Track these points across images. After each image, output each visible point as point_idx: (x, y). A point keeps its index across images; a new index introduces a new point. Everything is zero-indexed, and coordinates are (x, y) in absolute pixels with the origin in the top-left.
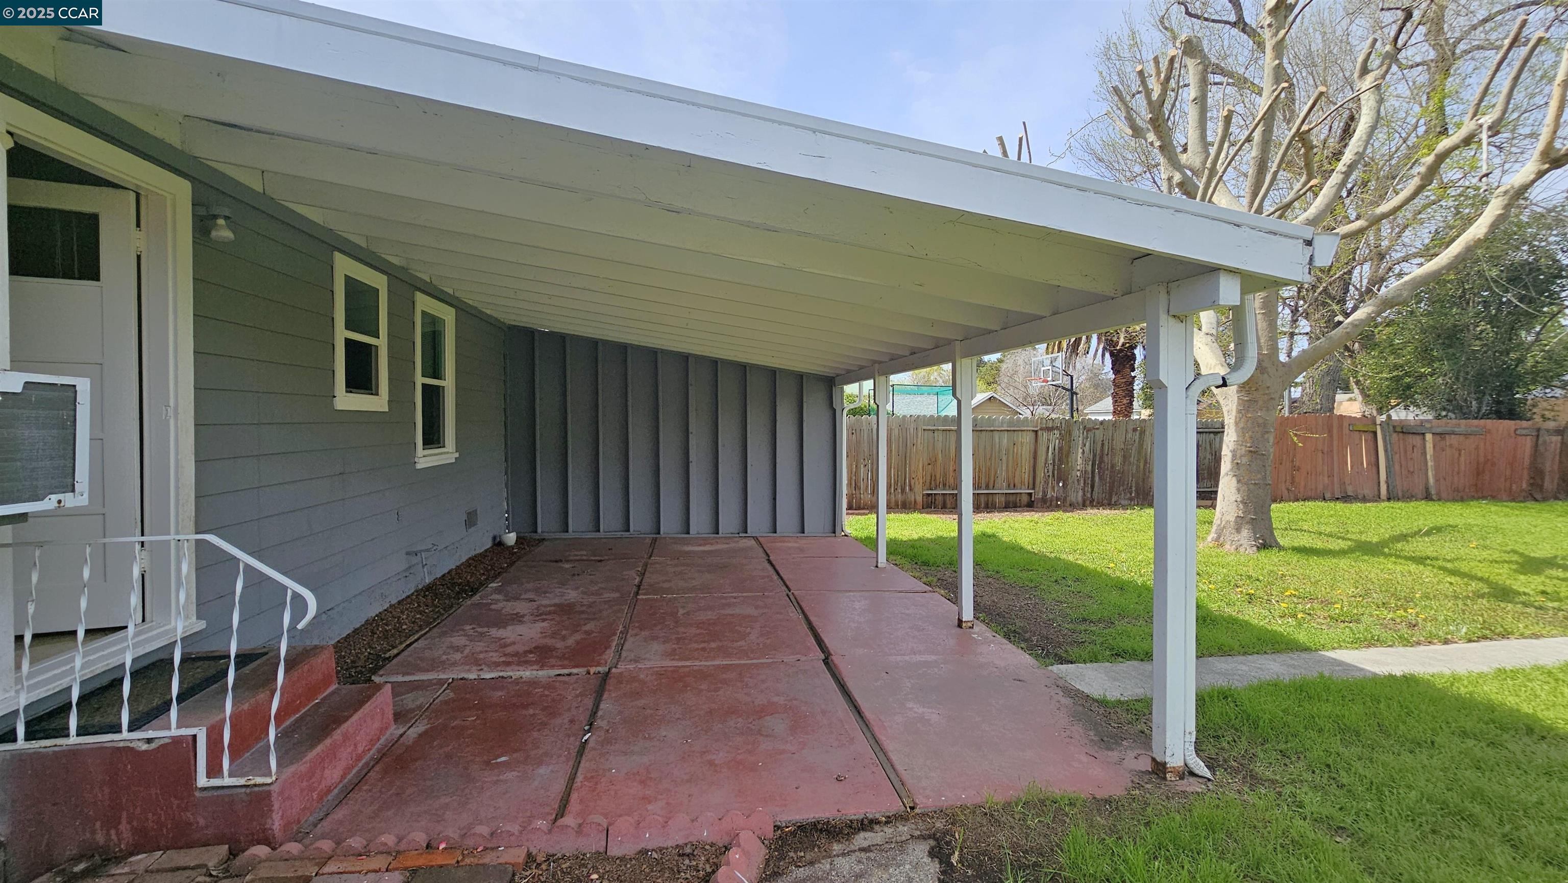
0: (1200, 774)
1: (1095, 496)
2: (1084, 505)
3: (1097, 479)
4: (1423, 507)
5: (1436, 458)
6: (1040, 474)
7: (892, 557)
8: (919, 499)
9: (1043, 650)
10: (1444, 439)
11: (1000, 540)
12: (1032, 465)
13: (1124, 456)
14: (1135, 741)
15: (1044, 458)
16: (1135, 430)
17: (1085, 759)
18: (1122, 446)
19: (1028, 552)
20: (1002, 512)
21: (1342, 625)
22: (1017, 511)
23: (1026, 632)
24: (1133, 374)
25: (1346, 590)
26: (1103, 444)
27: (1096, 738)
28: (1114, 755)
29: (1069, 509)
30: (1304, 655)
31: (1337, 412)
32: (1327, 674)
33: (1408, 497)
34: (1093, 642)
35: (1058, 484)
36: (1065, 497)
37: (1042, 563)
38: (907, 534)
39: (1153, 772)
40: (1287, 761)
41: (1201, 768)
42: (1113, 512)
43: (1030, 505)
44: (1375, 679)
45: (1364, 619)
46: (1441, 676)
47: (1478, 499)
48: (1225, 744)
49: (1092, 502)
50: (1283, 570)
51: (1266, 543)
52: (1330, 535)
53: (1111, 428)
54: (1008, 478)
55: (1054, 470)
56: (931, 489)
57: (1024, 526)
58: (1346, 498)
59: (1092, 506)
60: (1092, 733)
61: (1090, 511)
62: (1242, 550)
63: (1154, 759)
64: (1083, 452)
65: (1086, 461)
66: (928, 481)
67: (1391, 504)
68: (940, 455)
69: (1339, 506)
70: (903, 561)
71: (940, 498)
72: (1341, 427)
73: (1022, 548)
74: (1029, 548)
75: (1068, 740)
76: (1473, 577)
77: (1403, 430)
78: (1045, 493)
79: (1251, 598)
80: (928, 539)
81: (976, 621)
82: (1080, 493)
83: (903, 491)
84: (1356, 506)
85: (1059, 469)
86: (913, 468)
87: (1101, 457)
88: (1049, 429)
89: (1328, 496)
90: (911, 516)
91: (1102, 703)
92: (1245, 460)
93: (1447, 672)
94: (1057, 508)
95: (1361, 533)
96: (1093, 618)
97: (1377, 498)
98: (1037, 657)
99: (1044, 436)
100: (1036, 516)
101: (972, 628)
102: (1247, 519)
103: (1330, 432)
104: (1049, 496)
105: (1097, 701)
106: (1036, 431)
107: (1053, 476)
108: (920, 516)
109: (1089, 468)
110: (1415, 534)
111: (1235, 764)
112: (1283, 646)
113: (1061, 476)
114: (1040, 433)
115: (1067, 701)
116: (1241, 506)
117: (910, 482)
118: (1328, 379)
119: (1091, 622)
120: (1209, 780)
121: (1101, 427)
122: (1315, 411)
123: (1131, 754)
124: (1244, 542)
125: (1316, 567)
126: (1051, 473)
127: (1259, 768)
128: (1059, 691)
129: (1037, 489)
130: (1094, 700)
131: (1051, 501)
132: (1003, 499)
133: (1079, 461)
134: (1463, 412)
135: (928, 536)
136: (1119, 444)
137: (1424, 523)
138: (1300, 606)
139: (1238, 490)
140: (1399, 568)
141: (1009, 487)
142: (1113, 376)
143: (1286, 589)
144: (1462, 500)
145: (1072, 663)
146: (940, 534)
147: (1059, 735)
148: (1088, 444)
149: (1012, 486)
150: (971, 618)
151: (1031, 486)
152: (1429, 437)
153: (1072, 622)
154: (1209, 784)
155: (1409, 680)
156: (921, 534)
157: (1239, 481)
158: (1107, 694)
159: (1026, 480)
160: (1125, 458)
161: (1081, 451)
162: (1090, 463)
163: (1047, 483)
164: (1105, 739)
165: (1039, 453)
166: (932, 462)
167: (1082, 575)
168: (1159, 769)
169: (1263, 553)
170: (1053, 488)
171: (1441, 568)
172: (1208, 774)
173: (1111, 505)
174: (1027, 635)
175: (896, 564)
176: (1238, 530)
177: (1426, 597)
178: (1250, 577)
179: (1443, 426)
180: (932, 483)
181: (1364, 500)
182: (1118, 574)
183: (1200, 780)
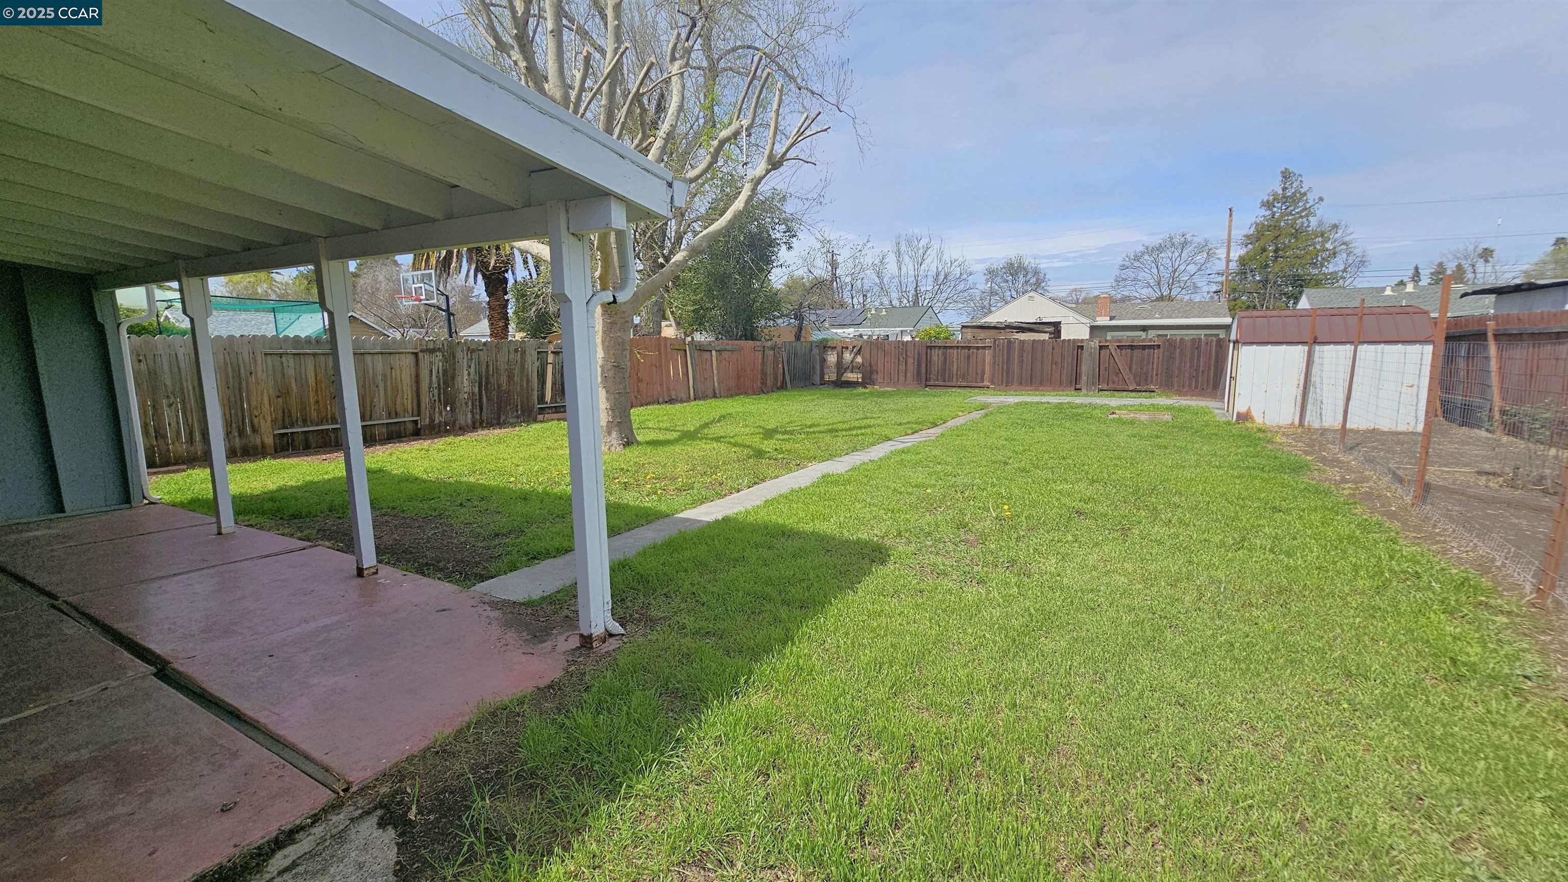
0: (617, 633)
1: (484, 418)
2: (474, 427)
3: (484, 399)
4: (713, 402)
5: (718, 368)
6: (425, 399)
7: (241, 517)
8: (269, 441)
9: (461, 574)
10: (721, 354)
11: (389, 473)
12: (414, 388)
13: (509, 377)
14: (562, 627)
15: (427, 382)
16: (516, 351)
17: (524, 658)
18: (506, 367)
19: (425, 481)
20: (385, 444)
21: (685, 493)
22: (402, 442)
23: (439, 562)
24: (506, 297)
25: (682, 468)
26: (487, 366)
27: (530, 637)
28: (548, 645)
29: (459, 433)
30: (667, 520)
31: (663, 335)
32: (683, 530)
33: (704, 397)
34: (509, 553)
35: (445, 408)
36: (454, 422)
37: (443, 489)
38: (260, 485)
39: (582, 646)
40: (669, 600)
41: (617, 628)
42: (503, 431)
43: (417, 433)
44: (709, 524)
45: (695, 485)
46: (741, 513)
47: (739, 395)
48: (629, 604)
49: (481, 423)
50: (642, 460)
51: (629, 441)
52: (666, 429)
53: (494, 349)
54: (387, 405)
55: (439, 395)
56: (285, 427)
57: (413, 455)
58: (671, 401)
59: (483, 428)
60: (524, 634)
61: (481, 432)
62: (613, 449)
63: (581, 636)
64: (469, 374)
65: (472, 383)
66: (280, 418)
67: (697, 402)
68: (294, 386)
69: (668, 406)
70: (261, 519)
71: (301, 437)
72: (666, 345)
73: (416, 479)
74: (425, 476)
75: (504, 648)
76: (745, 446)
77: (701, 348)
78: (432, 420)
79: (626, 486)
80: (292, 487)
81: (379, 565)
82: (469, 416)
83: (242, 433)
84: (678, 406)
85: (445, 392)
86: (254, 403)
87: (487, 378)
88: (432, 351)
89: (661, 400)
90: (260, 464)
91: (528, 604)
92: (611, 373)
93: (743, 510)
94: (447, 433)
95: (683, 425)
96: (504, 531)
97: (688, 400)
98: (457, 582)
99: (425, 359)
100: (426, 444)
101: (376, 573)
102: (615, 423)
103: (659, 351)
104: (437, 421)
105: (523, 604)
106: (416, 354)
107: (440, 401)
108: (273, 462)
109: (476, 390)
110: (712, 422)
111: (637, 616)
112: (653, 517)
113: (447, 397)
114: (421, 355)
115: (496, 614)
116: (610, 412)
117: (251, 422)
118: (656, 308)
119: (503, 535)
120: (623, 635)
121: (485, 348)
122: (649, 334)
123: (561, 638)
124: (615, 442)
125: (662, 454)
126: (436, 398)
127: (653, 613)
128: (486, 607)
129: (422, 416)
130: (521, 604)
131: (440, 426)
132: (384, 430)
133: (465, 383)
134: (729, 335)
135: (292, 483)
136: (503, 366)
137: (716, 414)
138: (658, 485)
139: (607, 399)
140: (708, 446)
141: (389, 416)
142: (488, 299)
143: (647, 474)
144: (731, 396)
145: (492, 578)
146: (308, 478)
147: (496, 647)
148: (473, 366)
149: (393, 414)
150: (374, 562)
151: (415, 413)
152: (714, 352)
153: (484, 539)
154: (624, 638)
155: (726, 520)
156: (281, 483)
157: (607, 392)
158: (531, 594)
159: (410, 407)
160: (510, 377)
161: (466, 373)
162: (477, 385)
163: (433, 408)
164: (538, 634)
165: (422, 376)
166: (283, 393)
167: (485, 493)
168: (587, 641)
169: (628, 450)
170: (441, 413)
171: (729, 443)
172: (622, 631)
173: (500, 424)
174: (441, 564)
175: (251, 526)
176: (609, 433)
177: (724, 463)
178: (622, 469)
179: (719, 345)
180: (286, 419)
181: (682, 401)
182: (519, 486)
183: (617, 638)
